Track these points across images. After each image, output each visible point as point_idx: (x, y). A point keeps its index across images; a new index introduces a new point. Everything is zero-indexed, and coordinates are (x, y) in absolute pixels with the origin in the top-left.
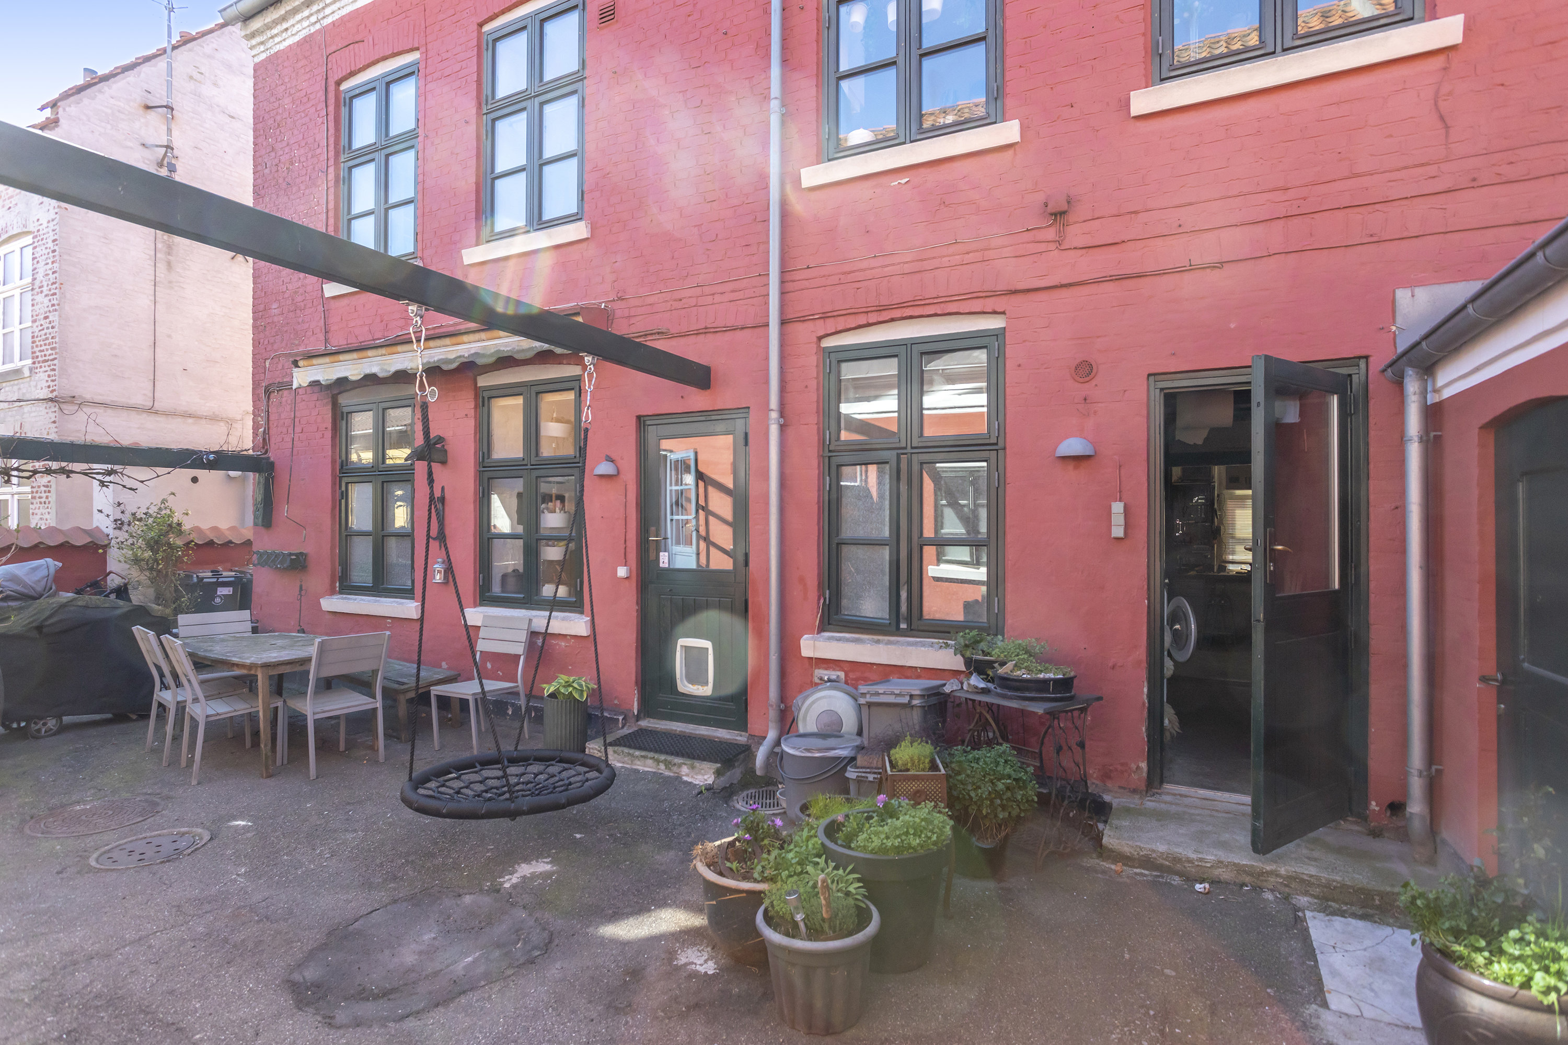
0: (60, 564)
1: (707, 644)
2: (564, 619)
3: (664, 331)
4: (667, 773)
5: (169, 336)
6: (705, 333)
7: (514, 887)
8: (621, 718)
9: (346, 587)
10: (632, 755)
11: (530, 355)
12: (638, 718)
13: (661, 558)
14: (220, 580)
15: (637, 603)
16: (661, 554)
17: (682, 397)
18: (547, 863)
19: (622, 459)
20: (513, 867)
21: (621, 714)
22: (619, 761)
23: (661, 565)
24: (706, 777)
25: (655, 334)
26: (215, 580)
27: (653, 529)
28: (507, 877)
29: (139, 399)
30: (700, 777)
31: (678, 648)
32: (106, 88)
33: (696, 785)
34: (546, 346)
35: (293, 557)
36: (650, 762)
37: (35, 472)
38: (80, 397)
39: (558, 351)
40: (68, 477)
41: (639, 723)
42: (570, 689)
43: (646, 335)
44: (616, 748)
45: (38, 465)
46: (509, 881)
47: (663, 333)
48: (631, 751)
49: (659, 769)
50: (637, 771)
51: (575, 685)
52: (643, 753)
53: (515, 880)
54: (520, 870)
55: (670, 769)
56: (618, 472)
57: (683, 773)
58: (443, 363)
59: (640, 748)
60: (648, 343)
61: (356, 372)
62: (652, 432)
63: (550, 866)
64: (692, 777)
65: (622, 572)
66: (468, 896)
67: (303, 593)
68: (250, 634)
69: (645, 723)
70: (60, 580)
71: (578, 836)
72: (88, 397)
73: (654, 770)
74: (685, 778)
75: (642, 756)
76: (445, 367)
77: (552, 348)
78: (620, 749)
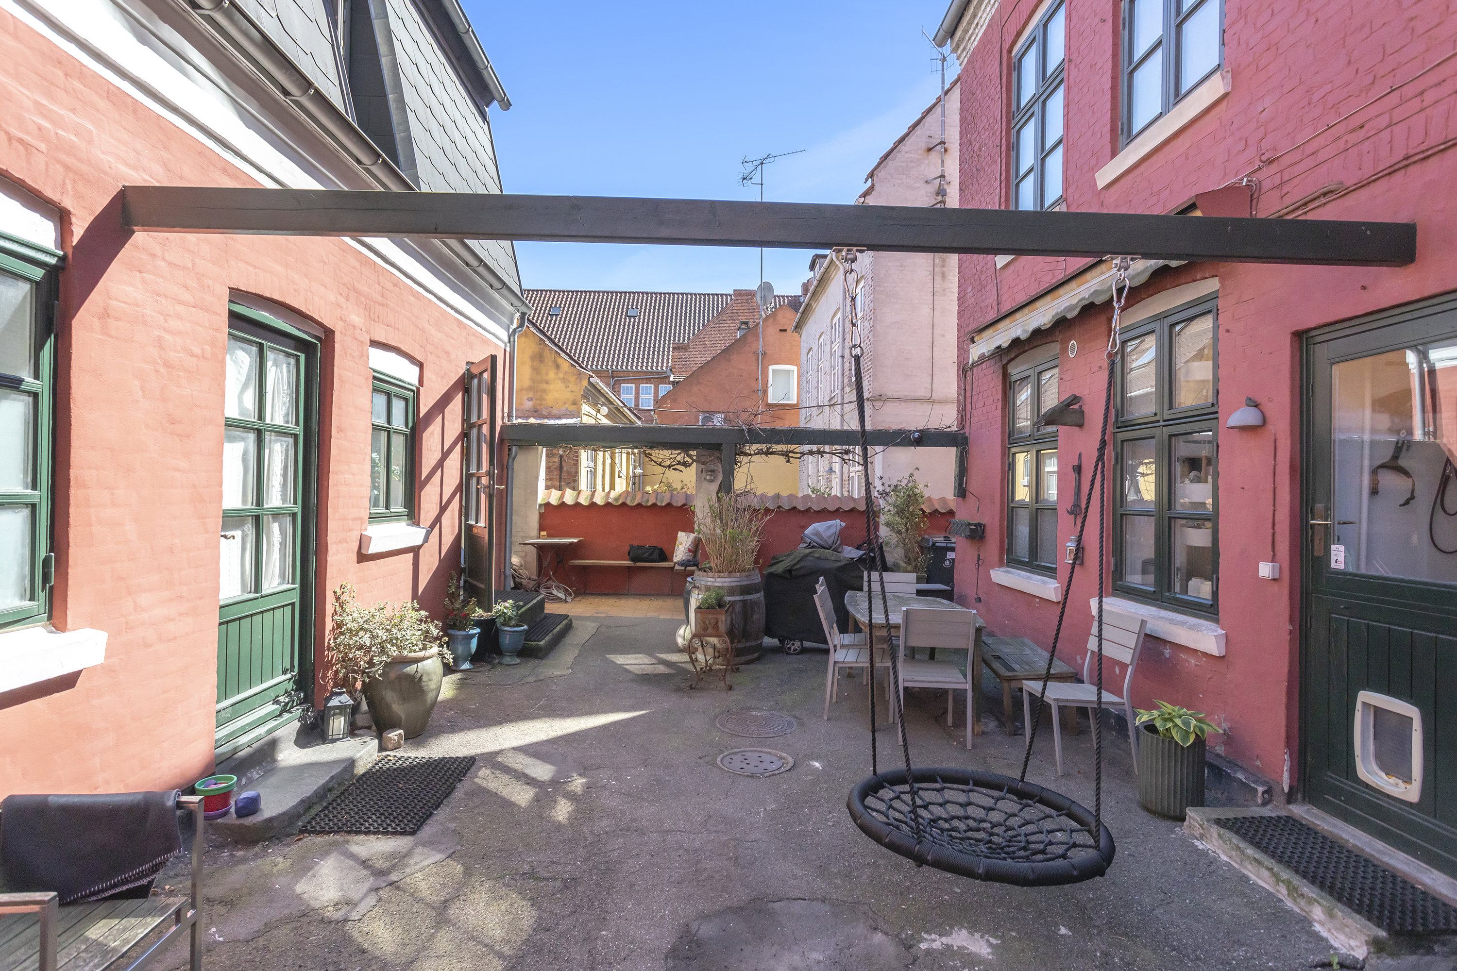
0: (844, 524)
1: (1412, 712)
2: (1192, 627)
3: (1332, 188)
4: (1289, 904)
5: (943, 336)
6: (1407, 166)
7: (928, 952)
8: (1260, 789)
9: (1012, 561)
10: (1242, 852)
11: (1143, 278)
12: (1290, 798)
13: (1333, 553)
14: (949, 545)
15: (1291, 620)
16: (1333, 547)
17: (1364, 288)
18: (990, 945)
19: (1270, 400)
20: (952, 927)
21: (1263, 783)
22: (1225, 853)
23: (1333, 565)
24: (1353, 943)
25: (1318, 197)
26: (945, 545)
27: (1319, 506)
28: (933, 936)
29: (923, 392)
30: (1342, 937)
31: (1359, 706)
32: (903, 148)
33: (1331, 947)
34: (1161, 263)
35: (973, 527)
36: (1266, 873)
37: (803, 454)
38: (885, 395)
39: (1174, 264)
40: (822, 456)
41: (1291, 807)
42: (1170, 725)
43: (1305, 204)
44: (1222, 831)
45: (806, 448)
46: (933, 942)
47: (1331, 192)
48: (1242, 845)
49: (1279, 892)
50: (1244, 879)
51: (1178, 721)
52: (1259, 855)
53: (936, 945)
54: (954, 935)
55: (1294, 899)
56: (1264, 421)
57: (1316, 917)
58: (1068, 311)
59: (1257, 845)
60: (1310, 217)
61: (1006, 339)
62: (1321, 353)
63: (989, 950)
64: (1329, 930)
65: (1265, 570)
66: (880, 934)
67: (980, 562)
68: (914, 596)
69: (1299, 810)
70: (844, 537)
71: (1063, 930)
72: (890, 394)
73: (1271, 890)
74: (1317, 927)
75: (1255, 860)
76: (1069, 316)
77: (1167, 262)
78: (1227, 834)
